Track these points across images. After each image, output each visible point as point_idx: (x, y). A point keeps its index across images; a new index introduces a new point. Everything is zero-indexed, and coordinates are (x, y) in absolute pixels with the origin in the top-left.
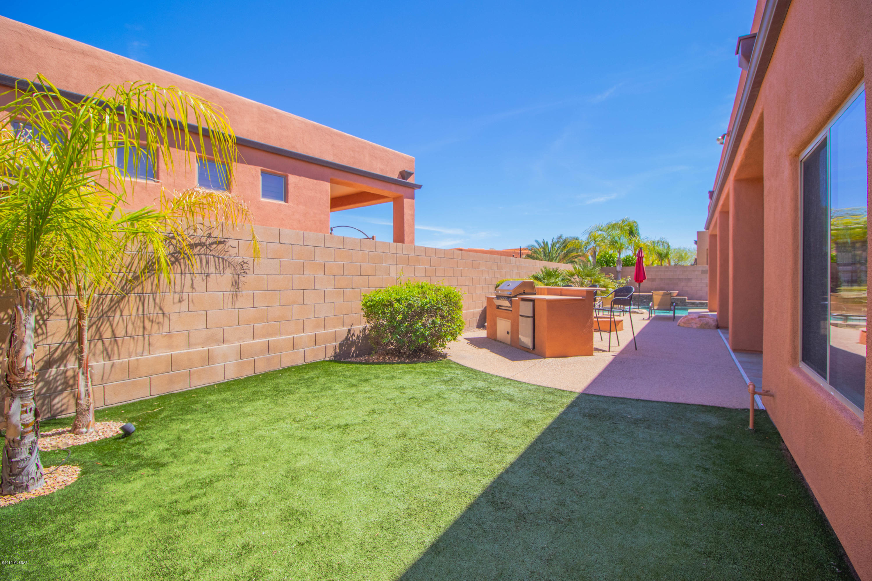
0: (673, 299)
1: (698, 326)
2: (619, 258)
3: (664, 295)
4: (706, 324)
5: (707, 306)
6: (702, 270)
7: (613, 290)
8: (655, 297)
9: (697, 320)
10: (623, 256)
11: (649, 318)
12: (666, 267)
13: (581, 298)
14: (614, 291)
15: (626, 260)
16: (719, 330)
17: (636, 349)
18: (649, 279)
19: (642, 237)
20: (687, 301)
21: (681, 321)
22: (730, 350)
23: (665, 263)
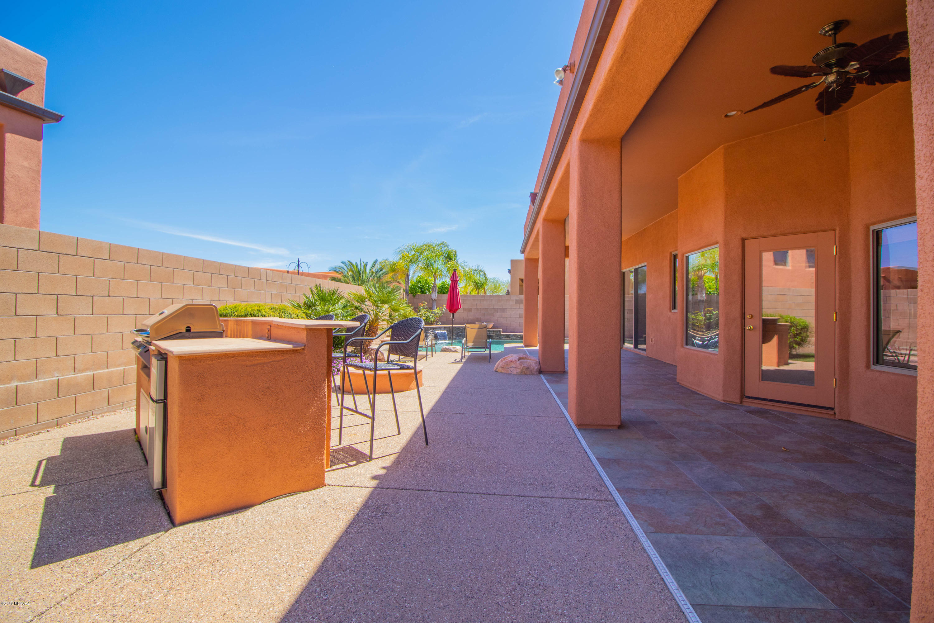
0: (489, 331)
1: (519, 371)
2: (434, 284)
3: (480, 328)
4: (528, 368)
5: (522, 338)
6: (516, 300)
7: (389, 326)
8: (468, 330)
9: (518, 362)
10: (439, 283)
11: (461, 360)
12: (482, 296)
13: (290, 346)
14: (391, 327)
15: (442, 287)
16: (542, 376)
17: (427, 443)
18: (465, 309)
19: (459, 261)
20: (502, 333)
21: (499, 364)
22: (574, 427)
23: (482, 292)
